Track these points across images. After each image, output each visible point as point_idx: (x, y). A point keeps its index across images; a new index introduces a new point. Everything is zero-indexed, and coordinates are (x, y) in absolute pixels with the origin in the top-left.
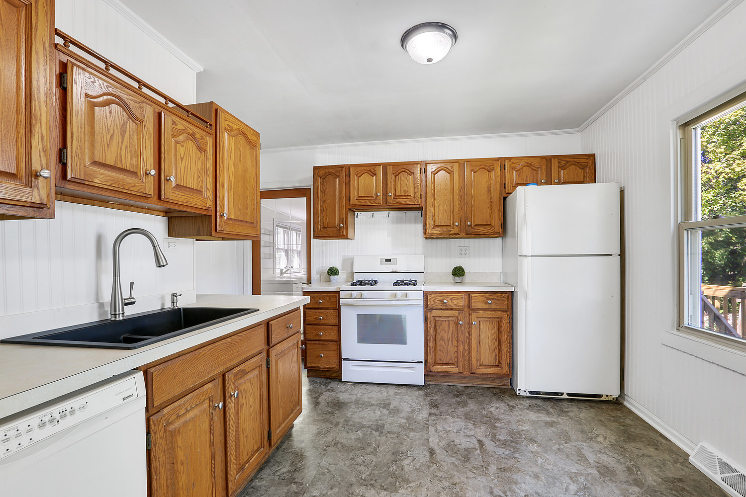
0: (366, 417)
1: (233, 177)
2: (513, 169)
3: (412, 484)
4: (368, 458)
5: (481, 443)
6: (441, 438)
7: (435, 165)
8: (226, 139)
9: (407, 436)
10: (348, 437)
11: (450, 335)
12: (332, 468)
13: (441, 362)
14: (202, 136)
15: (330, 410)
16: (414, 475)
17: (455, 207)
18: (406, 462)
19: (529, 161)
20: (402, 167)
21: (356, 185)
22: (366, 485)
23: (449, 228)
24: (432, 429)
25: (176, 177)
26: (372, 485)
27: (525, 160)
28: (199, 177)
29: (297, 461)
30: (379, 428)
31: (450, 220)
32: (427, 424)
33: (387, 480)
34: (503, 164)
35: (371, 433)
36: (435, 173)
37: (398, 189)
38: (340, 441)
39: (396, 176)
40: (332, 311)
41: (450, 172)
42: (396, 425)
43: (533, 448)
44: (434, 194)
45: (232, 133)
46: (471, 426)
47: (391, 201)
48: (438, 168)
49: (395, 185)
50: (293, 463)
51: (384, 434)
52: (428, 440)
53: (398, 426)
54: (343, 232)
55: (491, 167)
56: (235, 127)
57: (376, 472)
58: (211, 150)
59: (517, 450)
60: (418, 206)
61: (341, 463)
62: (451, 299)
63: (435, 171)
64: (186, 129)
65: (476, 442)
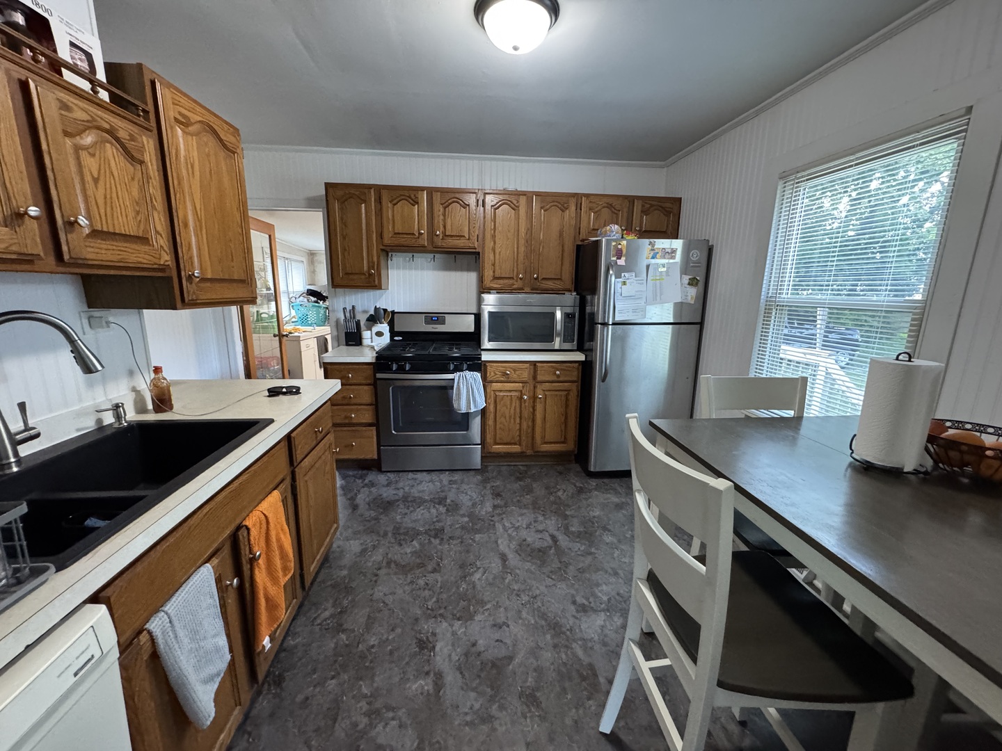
0: (419, 520)
1: (202, 208)
2: (590, 209)
3: (489, 606)
4: (431, 578)
5: (553, 537)
6: (511, 538)
7: (496, 196)
8: (181, 140)
9: (472, 539)
10: (402, 551)
11: (512, 411)
12: (389, 599)
13: (502, 442)
14: (130, 135)
15: (373, 514)
16: (488, 593)
17: (519, 255)
18: (477, 576)
19: (610, 201)
20: (453, 195)
21: (390, 217)
22: (435, 617)
23: (511, 281)
24: (499, 526)
25: (89, 217)
26: (441, 615)
27: (605, 200)
28: (138, 213)
29: (341, 596)
30: (438, 533)
31: (513, 270)
32: (492, 521)
33: (458, 605)
34: (579, 202)
35: (430, 542)
36: (495, 208)
37: (448, 227)
38: (393, 559)
39: (445, 208)
40: (366, 387)
41: (515, 208)
42: (457, 526)
43: (608, 538)
44: (494, 236)
45: (190, 128)
46: (541, 518)
47: (439, 242)
48: (500, 201)
49: (444, 220)
50: (336, 600)
51: (445, 540)
52: (496, 542)
53: (460, 527)
54: (374, 281)
55: (565, 205)
56: (195, 118)
57: (444, 596)
58: (154, 162)
59: (591, 544)
60: (474, 250)
61: (399, 591)
62: (515, 370)
63: (496, 205)
64: (94, 120)
65: (549, 539)
